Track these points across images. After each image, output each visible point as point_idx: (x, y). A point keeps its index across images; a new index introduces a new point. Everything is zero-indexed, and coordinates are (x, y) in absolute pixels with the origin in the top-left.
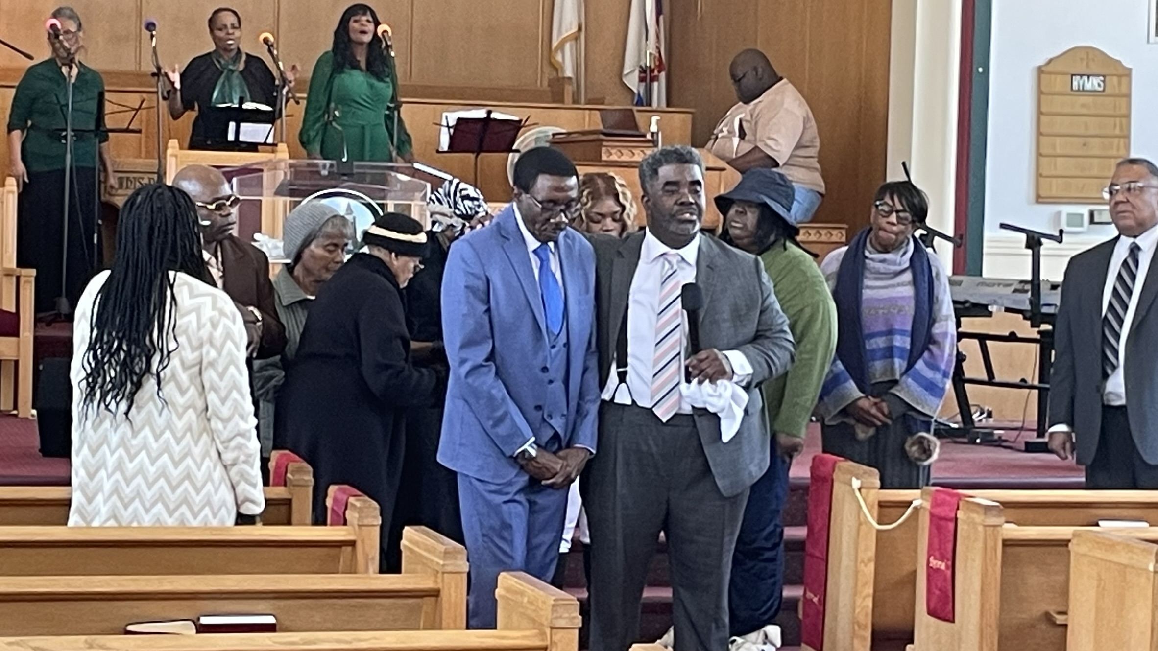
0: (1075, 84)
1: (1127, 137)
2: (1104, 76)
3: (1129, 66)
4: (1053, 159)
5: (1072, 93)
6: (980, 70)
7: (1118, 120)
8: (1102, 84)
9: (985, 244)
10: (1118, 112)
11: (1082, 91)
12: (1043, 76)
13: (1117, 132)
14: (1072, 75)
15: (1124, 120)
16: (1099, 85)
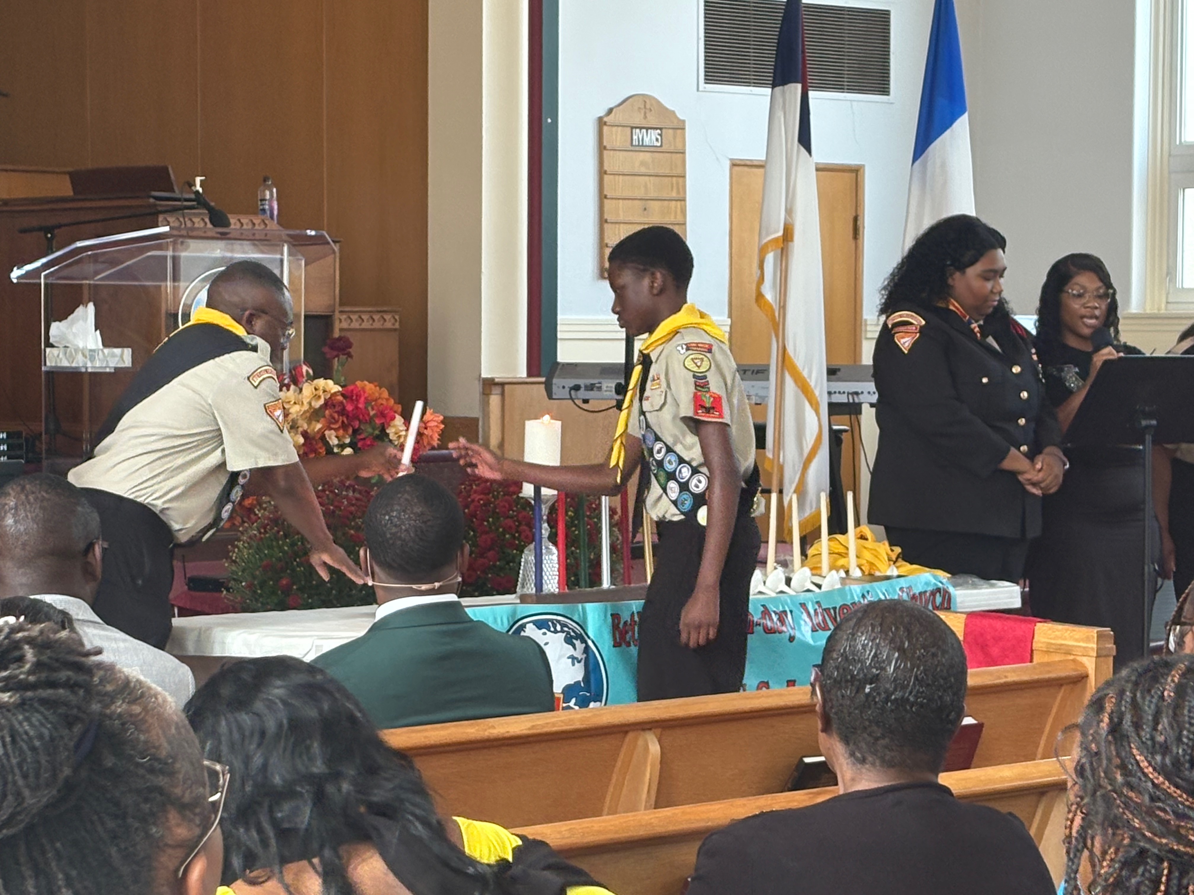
0: (635, 137)
1: (684, 200)
2: (661, 129)
3: (681, 117)
4: (617, 226)
5: (632, 148)
6: (549, 121)
7: (674, 179)
8: (659, 137)
9: (559, 328)
10: (674, 173)
11: (642, 147)
12: (605, 128)
13: (674, 194)
14: (632, 128)
15: (680, 180)
16: (657, 140)
